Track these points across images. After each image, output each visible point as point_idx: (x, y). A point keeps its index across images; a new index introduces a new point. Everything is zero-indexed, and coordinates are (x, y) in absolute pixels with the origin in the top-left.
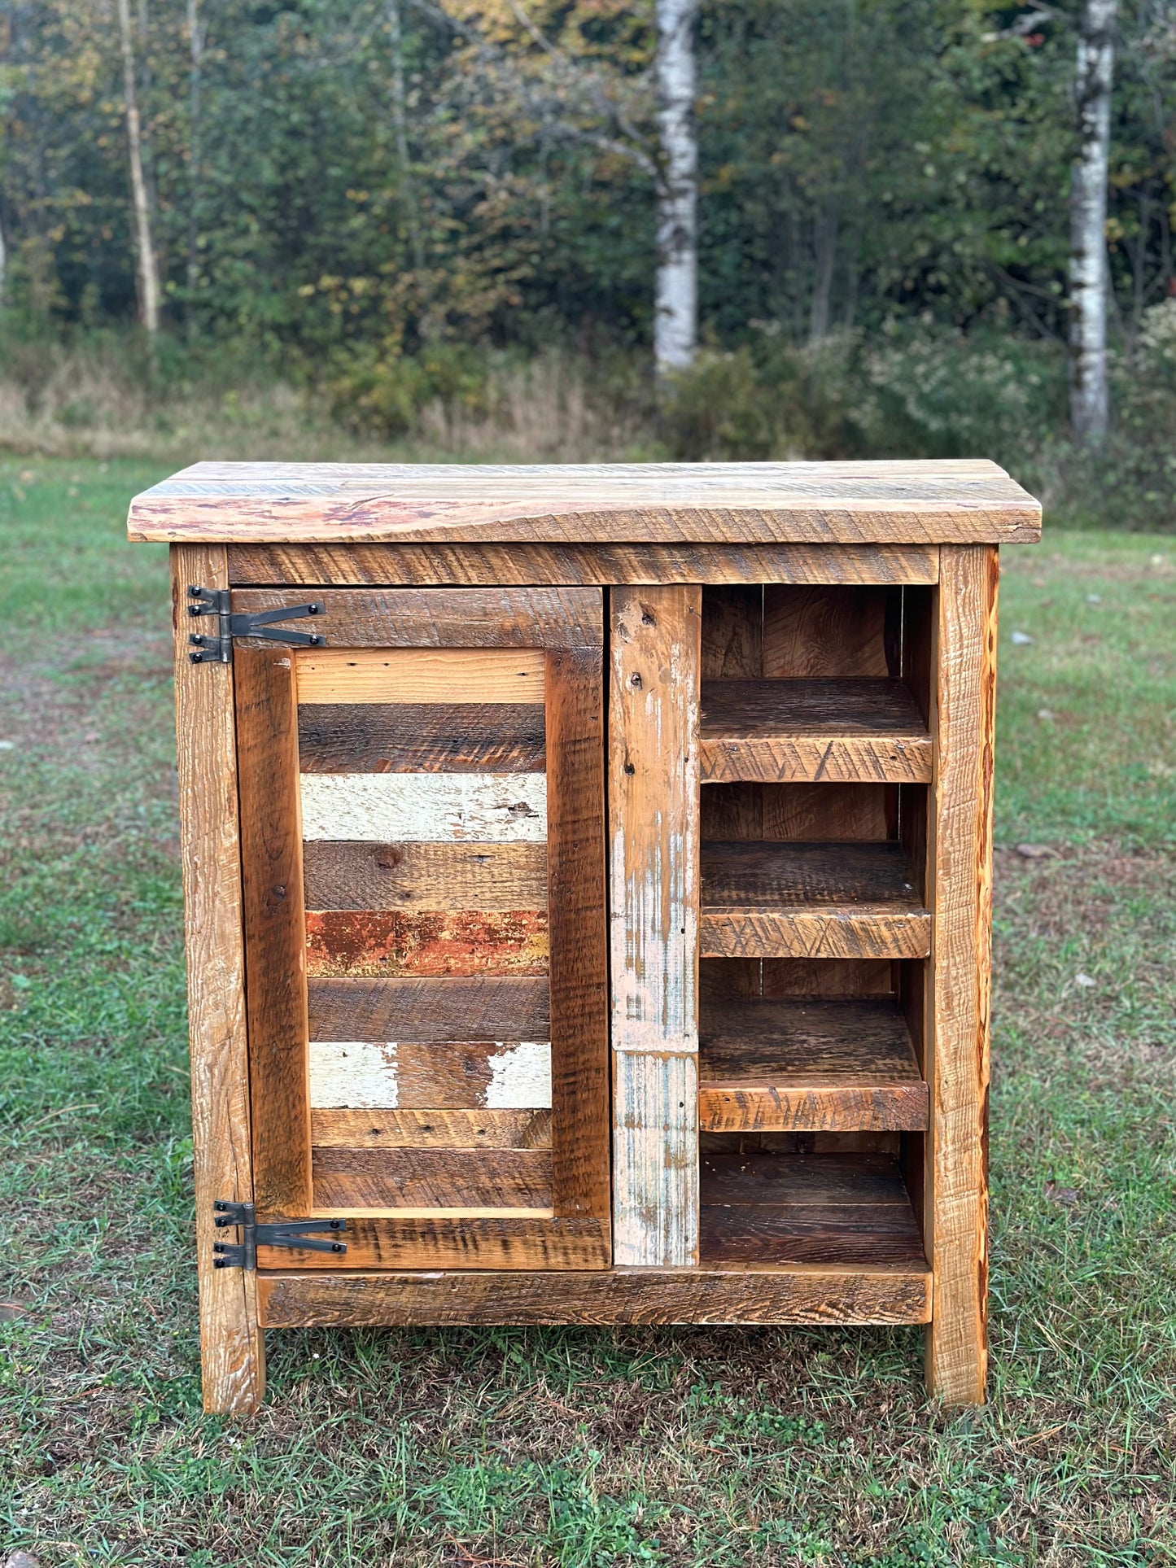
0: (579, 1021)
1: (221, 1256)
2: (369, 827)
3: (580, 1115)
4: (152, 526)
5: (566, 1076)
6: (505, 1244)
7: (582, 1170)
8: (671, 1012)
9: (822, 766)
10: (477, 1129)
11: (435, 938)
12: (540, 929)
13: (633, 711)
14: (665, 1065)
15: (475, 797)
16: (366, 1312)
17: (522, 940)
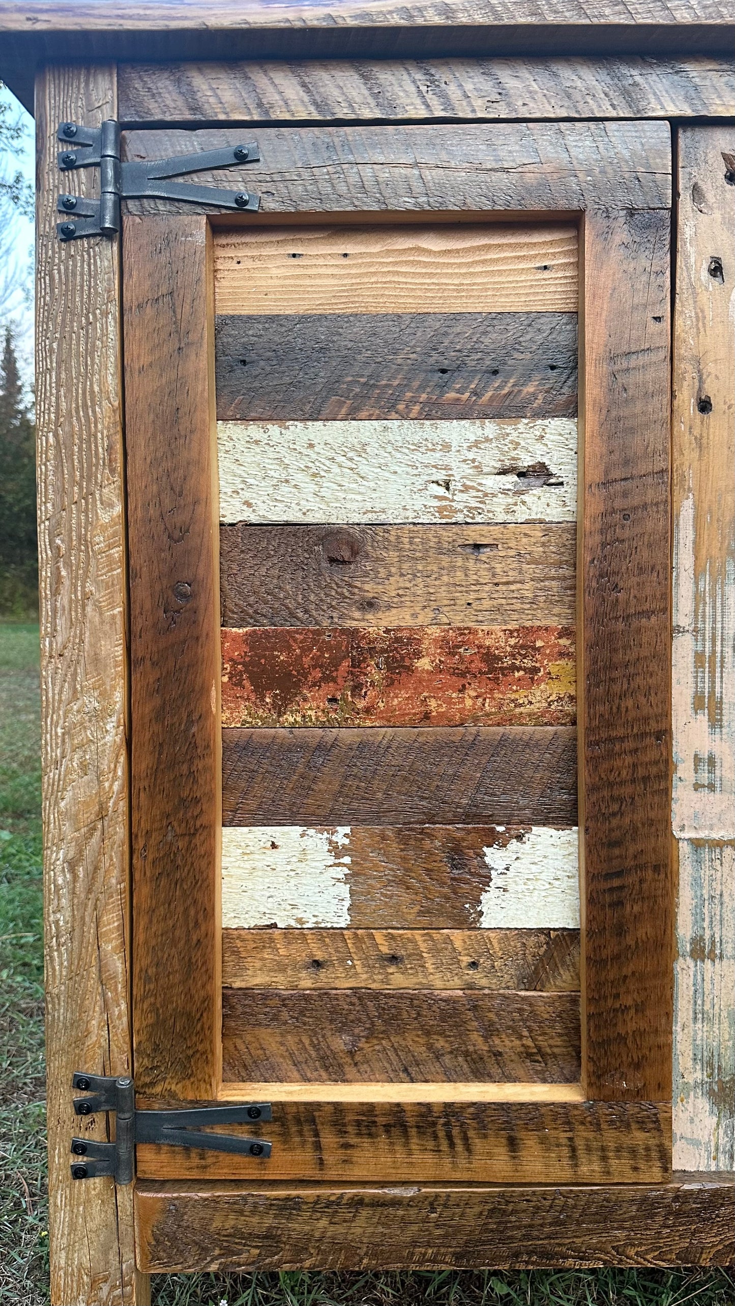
0: (626, 790)
1: (82, 1160)
2: (314, 504)
5: (608, 876)
6: (513, 1144)
7: (631, 1026)
10: (466, 960)
11: (410, 670)
12: (562, 655)
13: (709, 314)
15: (471, 456)
16: (300, 1250)
17: (535, 670)
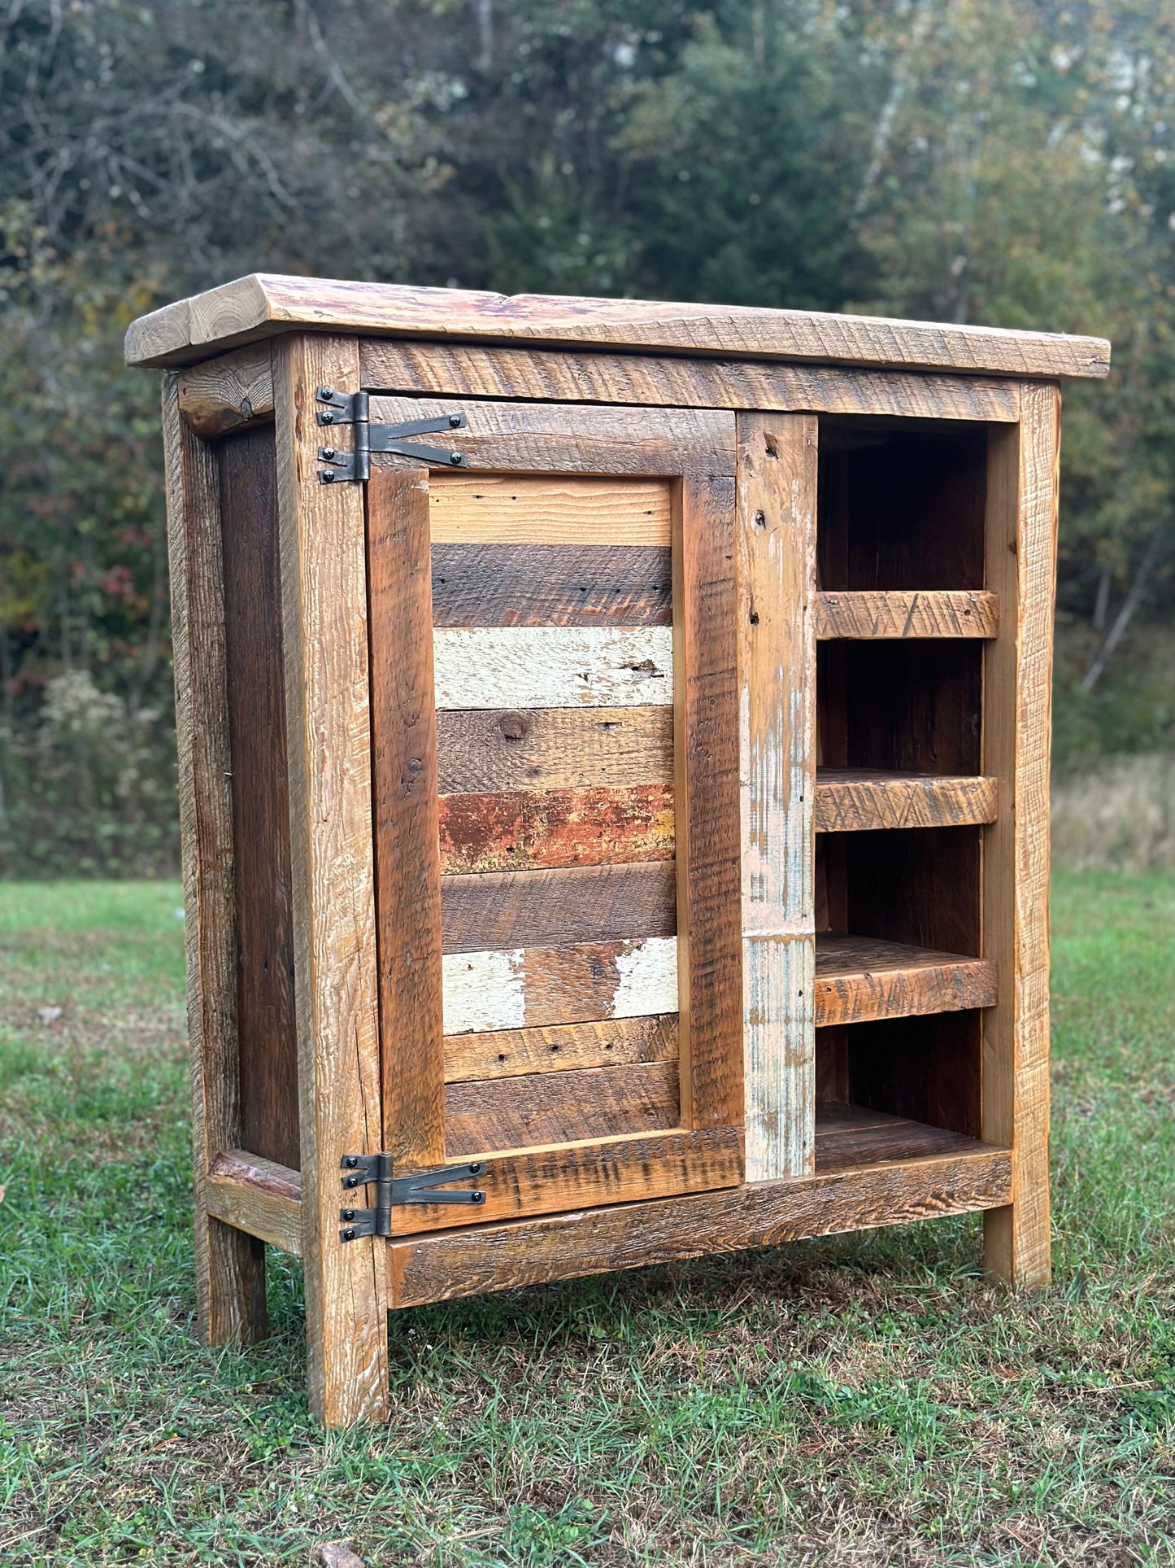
0: (715, 902)
1: (349, 1226)
2: (495, 692)
3: (718, 1010)
4: (295, 302)
5: (704, 965)
6: (646, 1169)
7: (719, 1073)
8: (791, 891)
9: (909, 619)
10: (605, 1043)
11: (564, 822)
12: (665, 806)
13: (757, 552)
14: (787, 951)
15: (603, 654)
16: (506, 1271)
17: (648, 819)
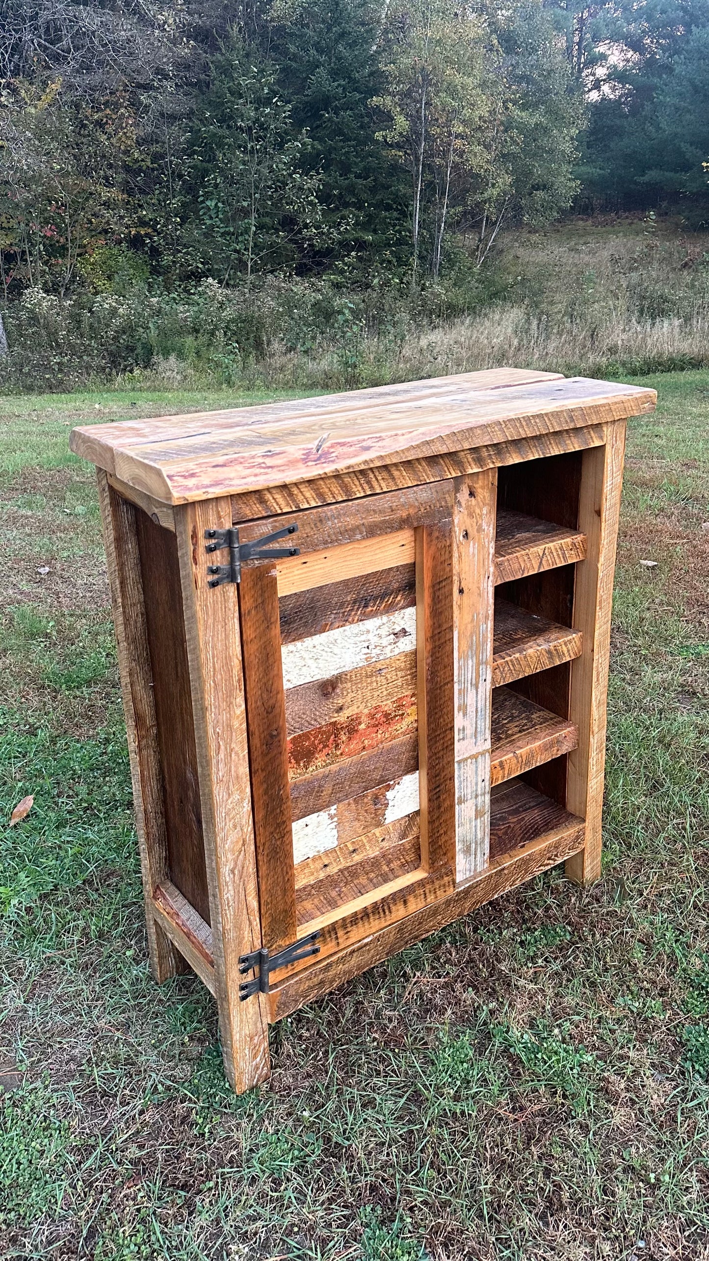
1: (244, 992)
2: (317, 671)
3: (442, 809)
4: (190, 489)
5: (435, 788)
6: (405, 902)
7: (443, 840)
8: (479, 730)
9: (541, 563)
10: (380, 839)
11: (357, 731)
12: (413, 705)
13: (463, 554)
14: (476, 761)
15: (377, 632)
16: (332, 981)
17: (403, 714)
